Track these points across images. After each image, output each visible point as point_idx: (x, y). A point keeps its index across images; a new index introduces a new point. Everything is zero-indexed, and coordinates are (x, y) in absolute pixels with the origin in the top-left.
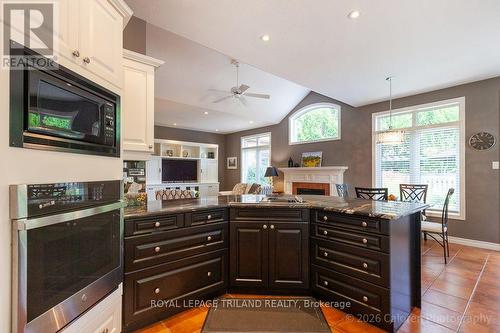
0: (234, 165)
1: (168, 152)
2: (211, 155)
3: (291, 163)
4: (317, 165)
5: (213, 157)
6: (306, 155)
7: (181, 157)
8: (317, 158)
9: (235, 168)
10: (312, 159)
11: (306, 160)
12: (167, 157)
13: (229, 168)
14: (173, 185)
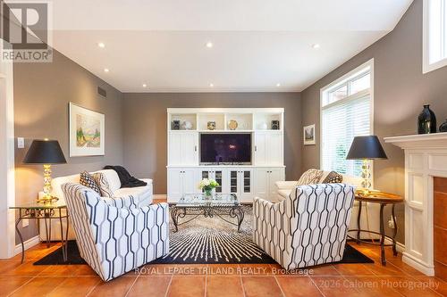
0: (312, 138)
1: (209, 124)
5: (277, 128)
7: (225, 130)
9: (313, 142)
12: (207, 131)
13: (306, 143)
14: (212, 168)
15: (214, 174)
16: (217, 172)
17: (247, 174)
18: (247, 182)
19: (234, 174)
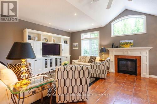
0: (77, 47)
1: (45, 39)
2: (66, 42)
3: (113, 46)
4: (131, 46)
5: (67, 43)
6: (123, 42)
7: (52, 42)
8: (130, 43)
9: (78, 48)
10: (127, 44)
11: (123, 44)
12: (45, 42)
13: (73, 48)
14: (48, 58)
15: (50, 60)
16: (51, 59)
17: (60, 59)
18: (60, 62)
19: (56, 59)
